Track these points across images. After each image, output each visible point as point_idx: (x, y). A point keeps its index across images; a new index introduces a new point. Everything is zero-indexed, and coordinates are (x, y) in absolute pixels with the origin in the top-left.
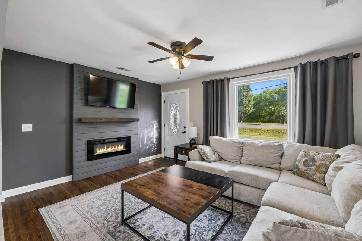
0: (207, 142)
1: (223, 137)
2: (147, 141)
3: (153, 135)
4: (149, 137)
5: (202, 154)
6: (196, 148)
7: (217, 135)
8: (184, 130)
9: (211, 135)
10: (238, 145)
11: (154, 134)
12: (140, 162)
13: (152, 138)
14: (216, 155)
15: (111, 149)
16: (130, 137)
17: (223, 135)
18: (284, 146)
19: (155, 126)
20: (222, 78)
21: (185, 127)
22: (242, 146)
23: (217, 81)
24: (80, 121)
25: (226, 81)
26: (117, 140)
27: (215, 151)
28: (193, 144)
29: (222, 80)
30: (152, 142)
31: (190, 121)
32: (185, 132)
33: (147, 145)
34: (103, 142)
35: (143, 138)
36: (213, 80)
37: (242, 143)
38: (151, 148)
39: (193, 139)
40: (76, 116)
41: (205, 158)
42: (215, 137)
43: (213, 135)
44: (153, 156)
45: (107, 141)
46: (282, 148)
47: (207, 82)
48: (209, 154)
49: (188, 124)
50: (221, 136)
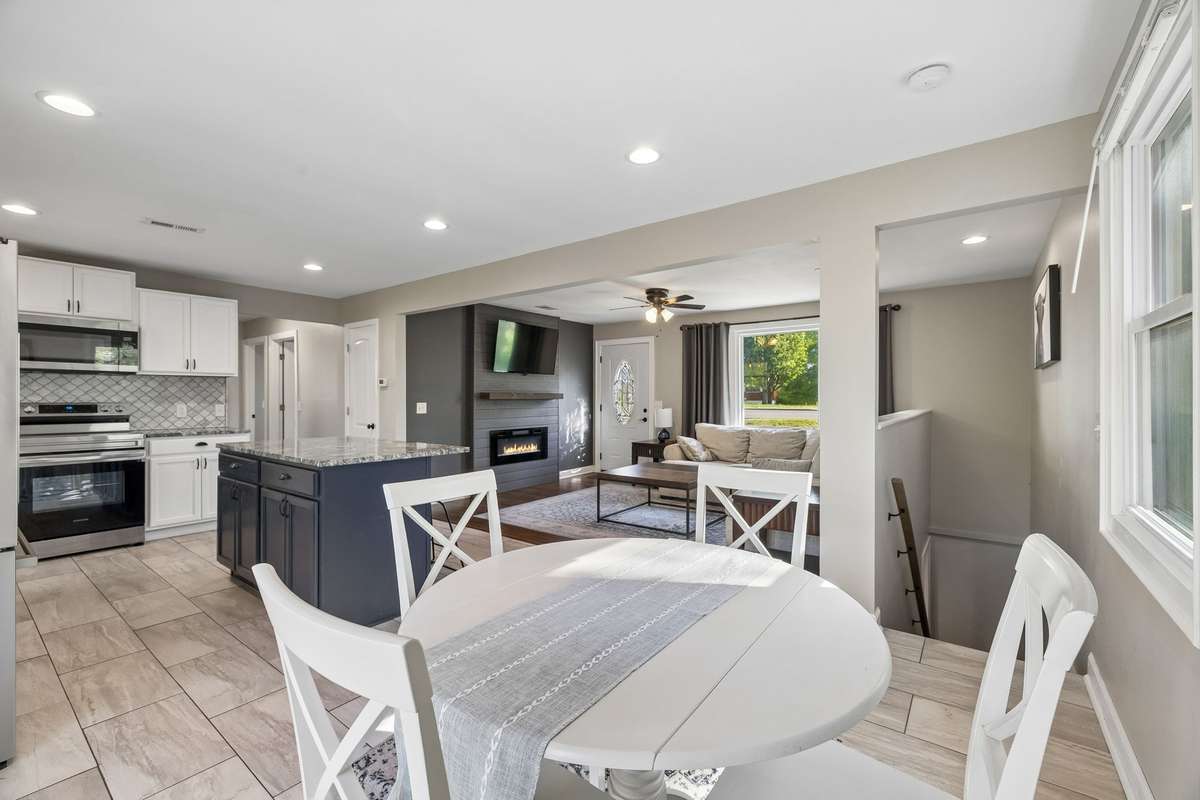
0: (689, 432)
1: (719, 423)
2: (570, 438)
3: (580, 426)
4: (574, 429)
5: (685, 449)
6: (676, 442)
7: (707, 422)
8: (645, 415)
9: (697, 422)
10: (741, 436)
11: (582, 425)
12: (561, 478)
13: (578, 432)
14: (707, 451)
15: (522, 450)
16: (546, 429)
17: (718, 420)
18: (808, 434)
19: (583, 409)
20: (717, 322)
21: (645, 411)
22: (747, 438)
23: (708, 327)
24: (484, 396)
25: (723, 328)
26: (527, 432)
27: (705, 447)
28: (665, 437)
29: (717, 326)
30: (579, 442)
31: (657, 398)
32: (645, 420)
33: (570, 445)
34: (509, 436)
35: (564, 430)
36: (701, 325)
37: (748, 432)
38: (576, 452)
39: (664, 430)
40: (477, 390)
41: (690, 455)
42: (705, 425)
43: (701, 422)
44: (580, 469)
45: (515, 433)
46: (805, 436)
47: (690, 328)
48: (696, 449)
49: (653, 404)
50: (715, 423)
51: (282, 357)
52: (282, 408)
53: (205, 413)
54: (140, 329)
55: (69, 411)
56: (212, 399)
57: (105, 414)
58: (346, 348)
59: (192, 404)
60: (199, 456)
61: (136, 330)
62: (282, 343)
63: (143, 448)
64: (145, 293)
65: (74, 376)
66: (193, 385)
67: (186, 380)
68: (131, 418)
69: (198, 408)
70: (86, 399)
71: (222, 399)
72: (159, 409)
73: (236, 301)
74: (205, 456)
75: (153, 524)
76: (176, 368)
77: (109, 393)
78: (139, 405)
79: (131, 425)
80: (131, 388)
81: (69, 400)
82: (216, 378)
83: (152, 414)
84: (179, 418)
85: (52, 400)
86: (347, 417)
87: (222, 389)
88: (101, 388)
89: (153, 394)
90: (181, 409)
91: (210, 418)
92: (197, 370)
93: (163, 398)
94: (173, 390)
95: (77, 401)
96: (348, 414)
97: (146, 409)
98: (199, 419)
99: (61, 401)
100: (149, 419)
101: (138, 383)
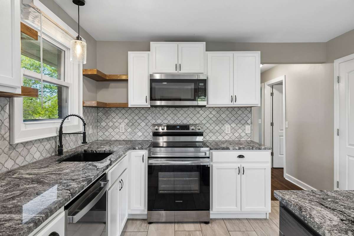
51: (272, 94)
52: (272, 124)
53: (240, 131)
54: (208, 78)
55: (178, 129)
56: (243, 122)
57: (193, 131)
58: (336, 80)
59: (233, 125)
60: (239, 165)
61: (205, 78)
62: (272, 86)
63: (209, 158)
64: (210, 54)
65: (180, 109)
66: (234, 112)
67: (230, 110)
68: (204, 134)
69: (237, 128)
70: (185, 122)
71: (249, 122)
72: (217, 128)
73: (259, 52)
74: (243, 165)
75: (214, 209)
76: (226, 102)
77: (195, 118)
78: (208, 125)
79: (204, 137)
80: (204, 115)
81: (179, 122)
82: (246, 108)
83: (214, 131)
84: (227, 134)
85: (172, 122)
86: (336, 137)
87: (249, 115)
88: (191, 115)
89: (214, 119)
90: (227, 128)
91: (243, 134)
92: (237, 103)
93: (219, 122)
94: (224, 116)
95: (182, 123)
96: (338, 135)
97: (211, 128)
98: (237, 135)
99: (175, 123)
100: (213, 134)
101: (207, 112)
